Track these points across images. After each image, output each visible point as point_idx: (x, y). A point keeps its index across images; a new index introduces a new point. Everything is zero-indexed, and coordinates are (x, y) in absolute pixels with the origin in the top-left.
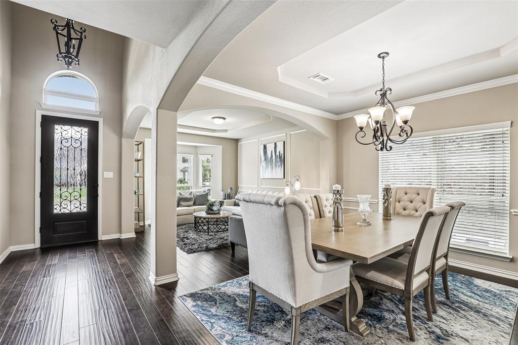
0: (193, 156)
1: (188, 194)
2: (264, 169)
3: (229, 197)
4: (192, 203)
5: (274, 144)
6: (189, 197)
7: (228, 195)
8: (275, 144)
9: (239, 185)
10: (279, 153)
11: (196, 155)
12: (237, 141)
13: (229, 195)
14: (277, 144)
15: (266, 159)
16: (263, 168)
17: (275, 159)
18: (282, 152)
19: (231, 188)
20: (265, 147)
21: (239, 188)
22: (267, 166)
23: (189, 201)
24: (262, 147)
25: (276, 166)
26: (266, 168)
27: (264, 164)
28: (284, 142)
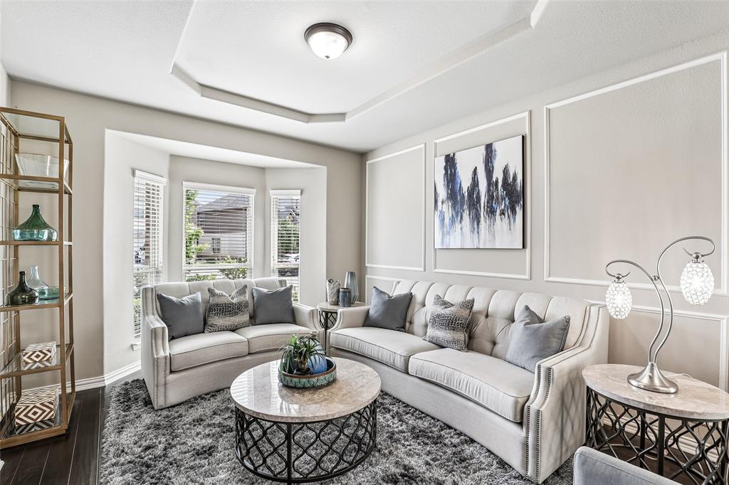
0: (255, 190)
1: (233, 293)
2: (447, 221)
3: (346, 297)
4: (246, 318)
5: (483, 148)
6: (235, 301)
7: (344, 292)
8: (489, 147)
9: (367, 265)
10: (506, 171)
11: (263, 190)
12: (361, 156)
13: (347, 292)
14: (496, 146)
15: (453, 194)
16: (443, 220)
17: (489, 190)
18: (516, 168)
19: (352, 274)
20: (450, 161)
21: (369, 270)
22: (457, 214)
23: (236, 314)
24: (441, 162)
25: (491, 212)
26: (453, 221)
27: (446, 209)
28: (523, 138)
